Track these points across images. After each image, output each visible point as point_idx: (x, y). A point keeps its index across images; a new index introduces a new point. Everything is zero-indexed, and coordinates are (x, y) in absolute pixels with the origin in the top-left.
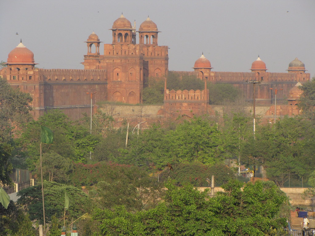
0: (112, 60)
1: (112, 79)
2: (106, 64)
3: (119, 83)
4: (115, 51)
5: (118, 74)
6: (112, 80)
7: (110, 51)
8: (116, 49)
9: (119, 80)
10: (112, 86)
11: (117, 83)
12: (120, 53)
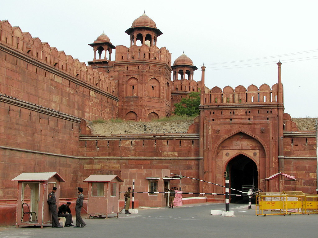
0: (126, 68)
1: (124, 93)
2: (117, 73)
3: (135, 99)
4: (130, 55)
5: (133, 87)
6: (125, 96)
7: (123, 55)
8: (131, 52)
9: (135, 95)
10: (124, 103)
11: (132, 99)
12: (137, 57)
